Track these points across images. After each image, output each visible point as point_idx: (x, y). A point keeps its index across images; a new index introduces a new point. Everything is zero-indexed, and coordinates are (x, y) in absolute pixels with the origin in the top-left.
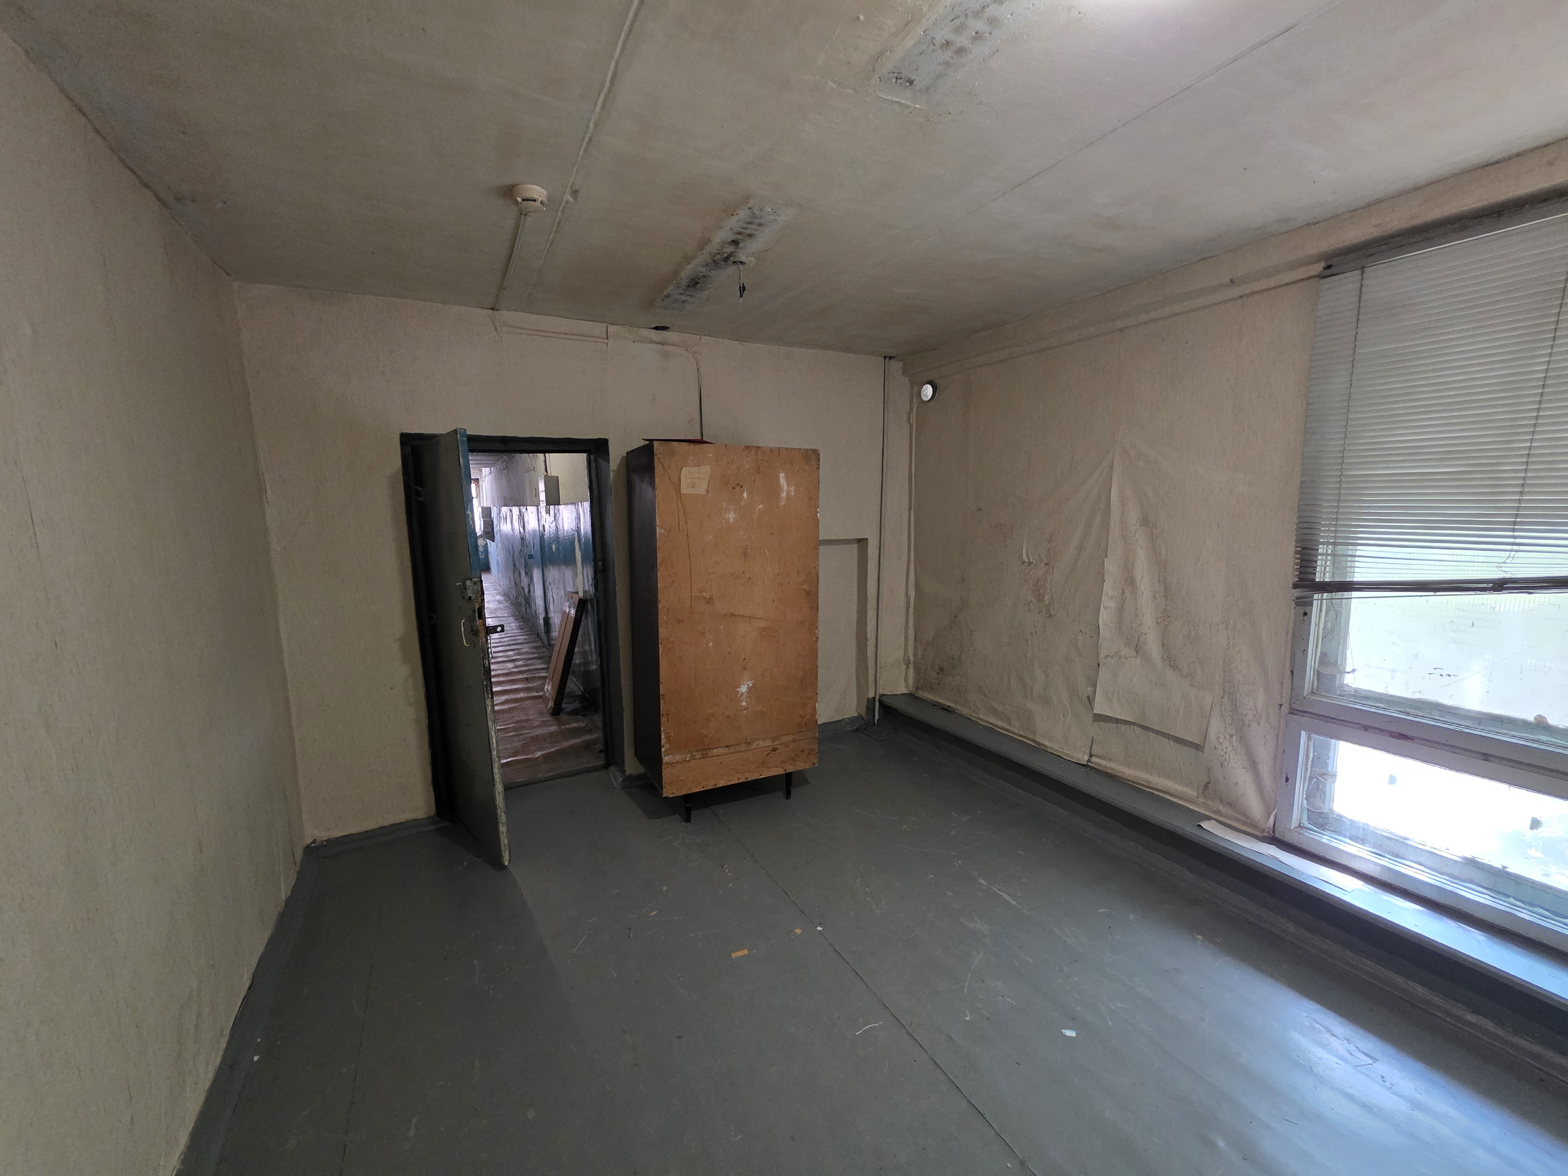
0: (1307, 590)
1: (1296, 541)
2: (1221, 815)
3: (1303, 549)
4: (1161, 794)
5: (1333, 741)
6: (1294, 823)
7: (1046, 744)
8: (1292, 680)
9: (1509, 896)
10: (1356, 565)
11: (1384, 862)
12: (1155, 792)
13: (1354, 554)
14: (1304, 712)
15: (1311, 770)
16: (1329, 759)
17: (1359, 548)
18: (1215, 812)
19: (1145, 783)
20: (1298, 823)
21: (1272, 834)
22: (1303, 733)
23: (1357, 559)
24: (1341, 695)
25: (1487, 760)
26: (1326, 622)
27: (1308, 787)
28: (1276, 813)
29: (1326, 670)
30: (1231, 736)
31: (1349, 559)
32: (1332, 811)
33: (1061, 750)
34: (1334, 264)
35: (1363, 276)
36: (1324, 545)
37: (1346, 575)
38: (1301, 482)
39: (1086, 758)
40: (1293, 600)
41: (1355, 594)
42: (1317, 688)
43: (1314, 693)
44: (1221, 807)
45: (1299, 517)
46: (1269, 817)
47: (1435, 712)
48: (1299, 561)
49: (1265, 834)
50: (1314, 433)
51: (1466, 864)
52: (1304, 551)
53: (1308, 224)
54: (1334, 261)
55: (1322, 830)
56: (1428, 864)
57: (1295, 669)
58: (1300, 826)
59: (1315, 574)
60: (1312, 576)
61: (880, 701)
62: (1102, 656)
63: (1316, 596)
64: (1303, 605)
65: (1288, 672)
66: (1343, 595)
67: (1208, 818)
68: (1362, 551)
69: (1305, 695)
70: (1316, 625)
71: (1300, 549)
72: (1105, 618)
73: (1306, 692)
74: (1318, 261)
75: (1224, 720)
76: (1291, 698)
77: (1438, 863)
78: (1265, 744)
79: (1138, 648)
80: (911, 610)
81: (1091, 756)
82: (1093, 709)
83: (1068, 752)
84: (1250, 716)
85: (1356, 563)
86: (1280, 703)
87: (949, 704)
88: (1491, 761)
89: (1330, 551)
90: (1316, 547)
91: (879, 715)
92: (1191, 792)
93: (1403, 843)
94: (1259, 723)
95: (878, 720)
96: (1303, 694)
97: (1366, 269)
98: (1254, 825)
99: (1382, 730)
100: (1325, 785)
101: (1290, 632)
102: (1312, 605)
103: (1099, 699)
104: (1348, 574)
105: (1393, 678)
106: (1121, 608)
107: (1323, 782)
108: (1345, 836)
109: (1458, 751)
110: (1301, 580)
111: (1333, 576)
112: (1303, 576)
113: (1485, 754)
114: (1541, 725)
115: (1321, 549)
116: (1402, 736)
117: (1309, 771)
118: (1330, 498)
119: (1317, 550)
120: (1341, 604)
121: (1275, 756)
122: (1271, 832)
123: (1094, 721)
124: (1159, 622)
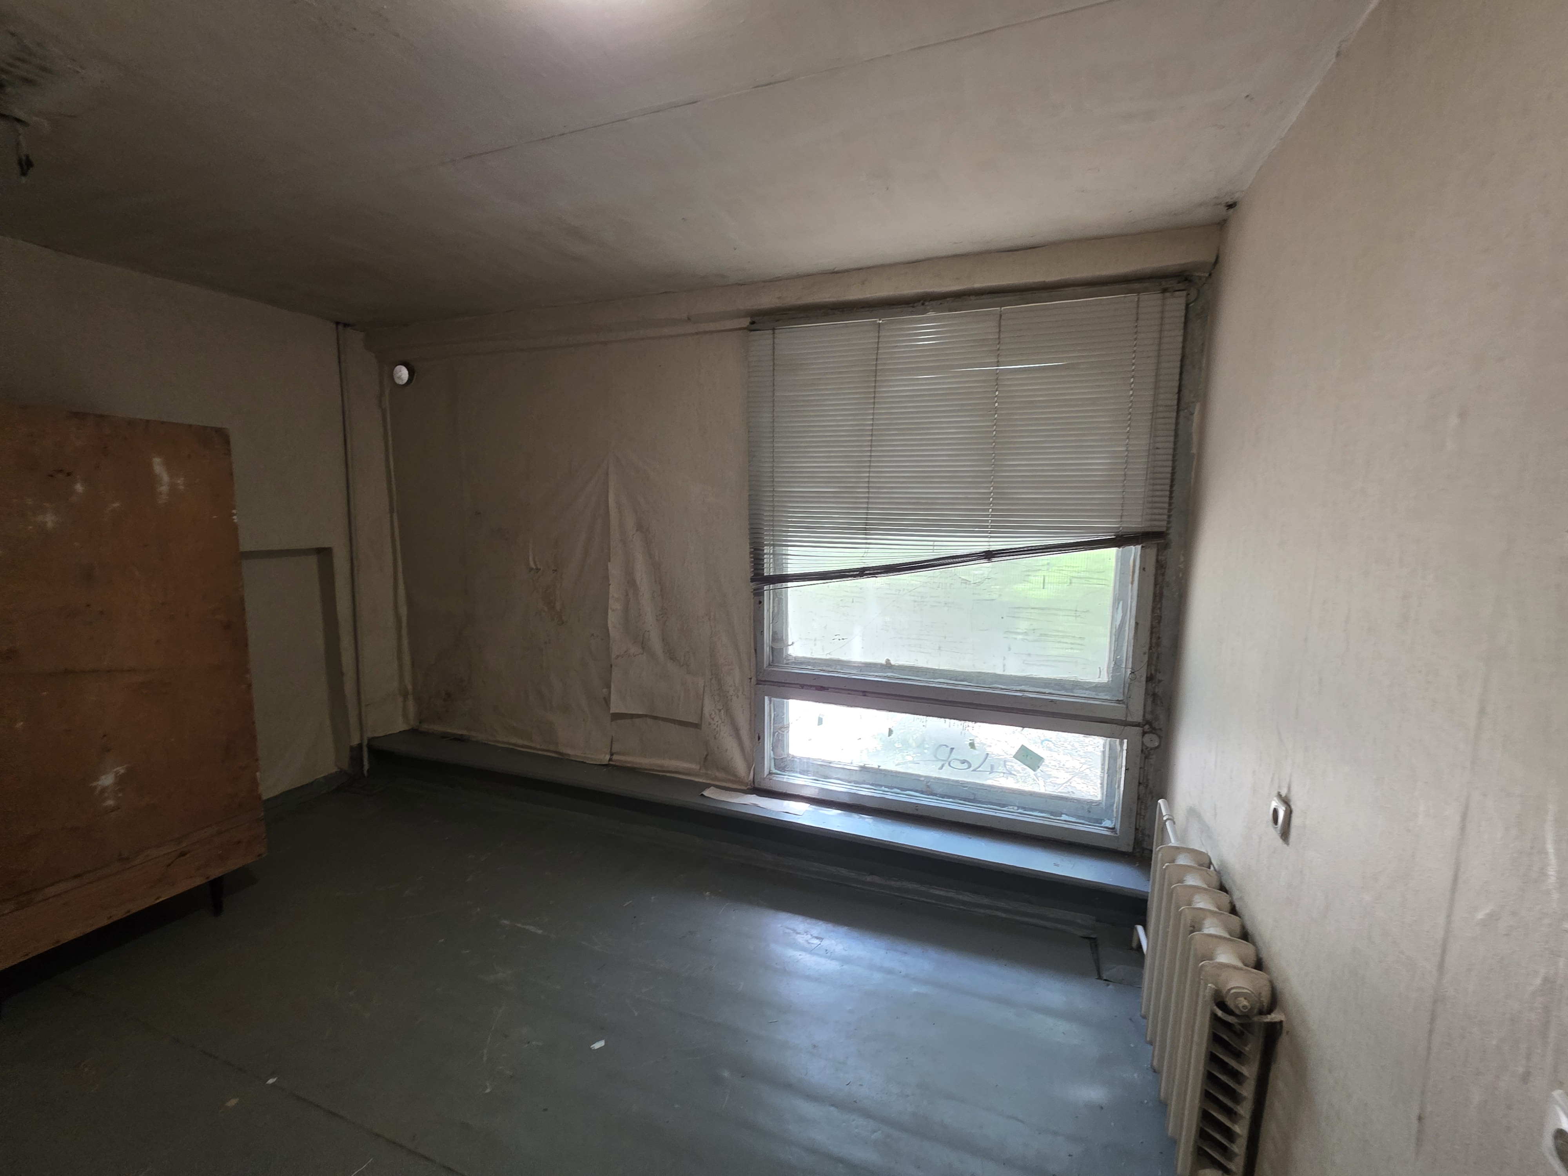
0: (759, 583)
1: (750, 543)
2: (719, 780)
3: (755, 549)
4: (673, 775)
5: (785, 700)
6: (766, 772)
7: (570, 753)
8: (756, 657)
9: (881, 786)
10: (789, 562)
11: (820, 785)
12: (668, 774)
13: (786, 553)
14: (765, 681)
15: (774, 726)
16: (784, 715)
17: (789, 548)
18: (712, 779)
19: (659, 769)
20: (768, 771)
21: (753, 785)
22: (766, 698)
23: (789, 557)
24: (787, 664)
25: (865, 696)
26: (774, 607)
27: (773, 740)
28: (754, 767)
29: (777, 646)
30: (720, 711)
31: (784, 557)
32: (788, 755)
33: (584, 755)
34: (756, 321)
35: (774, 336)
36: (768, 546)
37: (783, 570)
38: (749, 495)
39: (608, 757)
40: (752, 592)
41: (790, 584)
42: (773, 660)
43: (772, 665)
44: (717, 774)
45: (750, 524)
46: (750, 771)
47: (838, 667)
48: (753, 559)
49: (748, 787)
50: (754, 456)
51: (860, 771)
52: (755, 551)
53: (736, 284)
54: (756, 319)
55: (783, 772)
56: (842, 777)
57: (757, 648)
58: (770, 773)
59: (763, 569)
60: (761, 572)
61: (370, 747)
62: (613, 656)
63: (766, 588)
64: (758, 594)
65: (753, 651)
66: (782, 585)
67: (708, 786)
68: (791, 550)
69: (765, 668)
70: (769, 610)
71: (753, 550)
72: (613, 619)
73: (765, 666)
74: (745, 316)
75: (714, 698)
76: (756, 673)
77: (847, 774)
78: (743, 713)
79: (644, 645)
80: (404, 632)
81: (612, 754)
82: (609, 709)
83: (590, 756)
84: (731, 692)
85: (789, 560)
86: (750, 677)
87: (460, 732)
88: (868, 696)
89: (771, 552)
90: (762, 548)
91: (370, 763)
92: (694, 767)
93: (830, 766)
94: (738, 697)
95: (368, 771)
96: (763, 668)
97: (776, 330)
98: (741, 782)
99: (811, 686)
100: (783, 736)
101: (752, 618)
102: (763, 595)
103: (614, 697)
104: (784, 569)
105: (815, 645)
106: (626, 610)
107: (782, 734)
108: (797, 772)
109: (853, 692)
110: (756, 575)
111: (774, 571)
112: (756, 571)
113: (864, 692)
114: (888, 666)
115: (766, 550)
116: (822, 688)
117: (772, 727)
118: (767, 509)
119: (763, 550)
120: (781, 592)
121: (751, 720)
122: (752, 784)
123: (612, 720)
124: (658, 619)
